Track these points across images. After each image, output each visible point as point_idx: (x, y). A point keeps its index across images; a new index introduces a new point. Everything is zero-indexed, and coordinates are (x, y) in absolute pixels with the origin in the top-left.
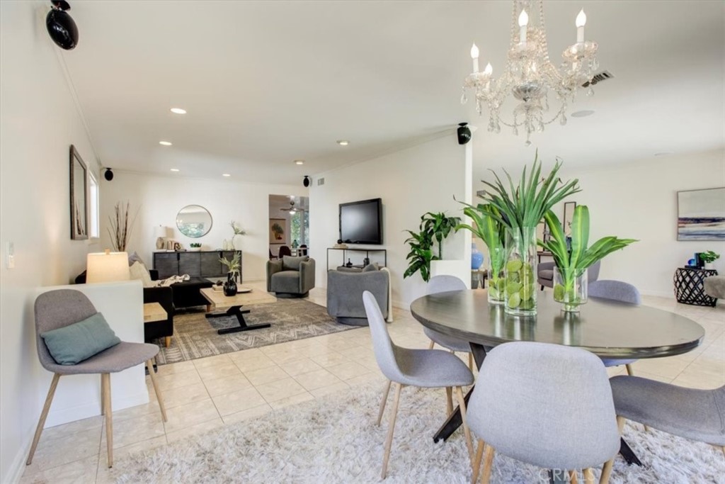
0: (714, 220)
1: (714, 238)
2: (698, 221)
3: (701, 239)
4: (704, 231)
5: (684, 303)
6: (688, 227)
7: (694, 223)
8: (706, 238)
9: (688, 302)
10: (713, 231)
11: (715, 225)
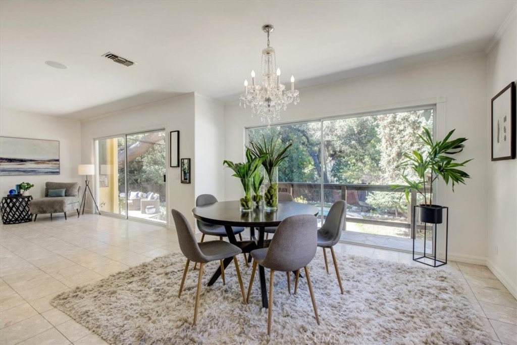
0: (22, 161)
1: (22, 173)
2: (10, 160)
3: (13, 174)
4: (15, 169)
5: (9, 224)
6: (3, 165)
7: (8, 162)
8: (17, 173)
9: (12, 222)
10: (21, 168)
11: (23, 164)
